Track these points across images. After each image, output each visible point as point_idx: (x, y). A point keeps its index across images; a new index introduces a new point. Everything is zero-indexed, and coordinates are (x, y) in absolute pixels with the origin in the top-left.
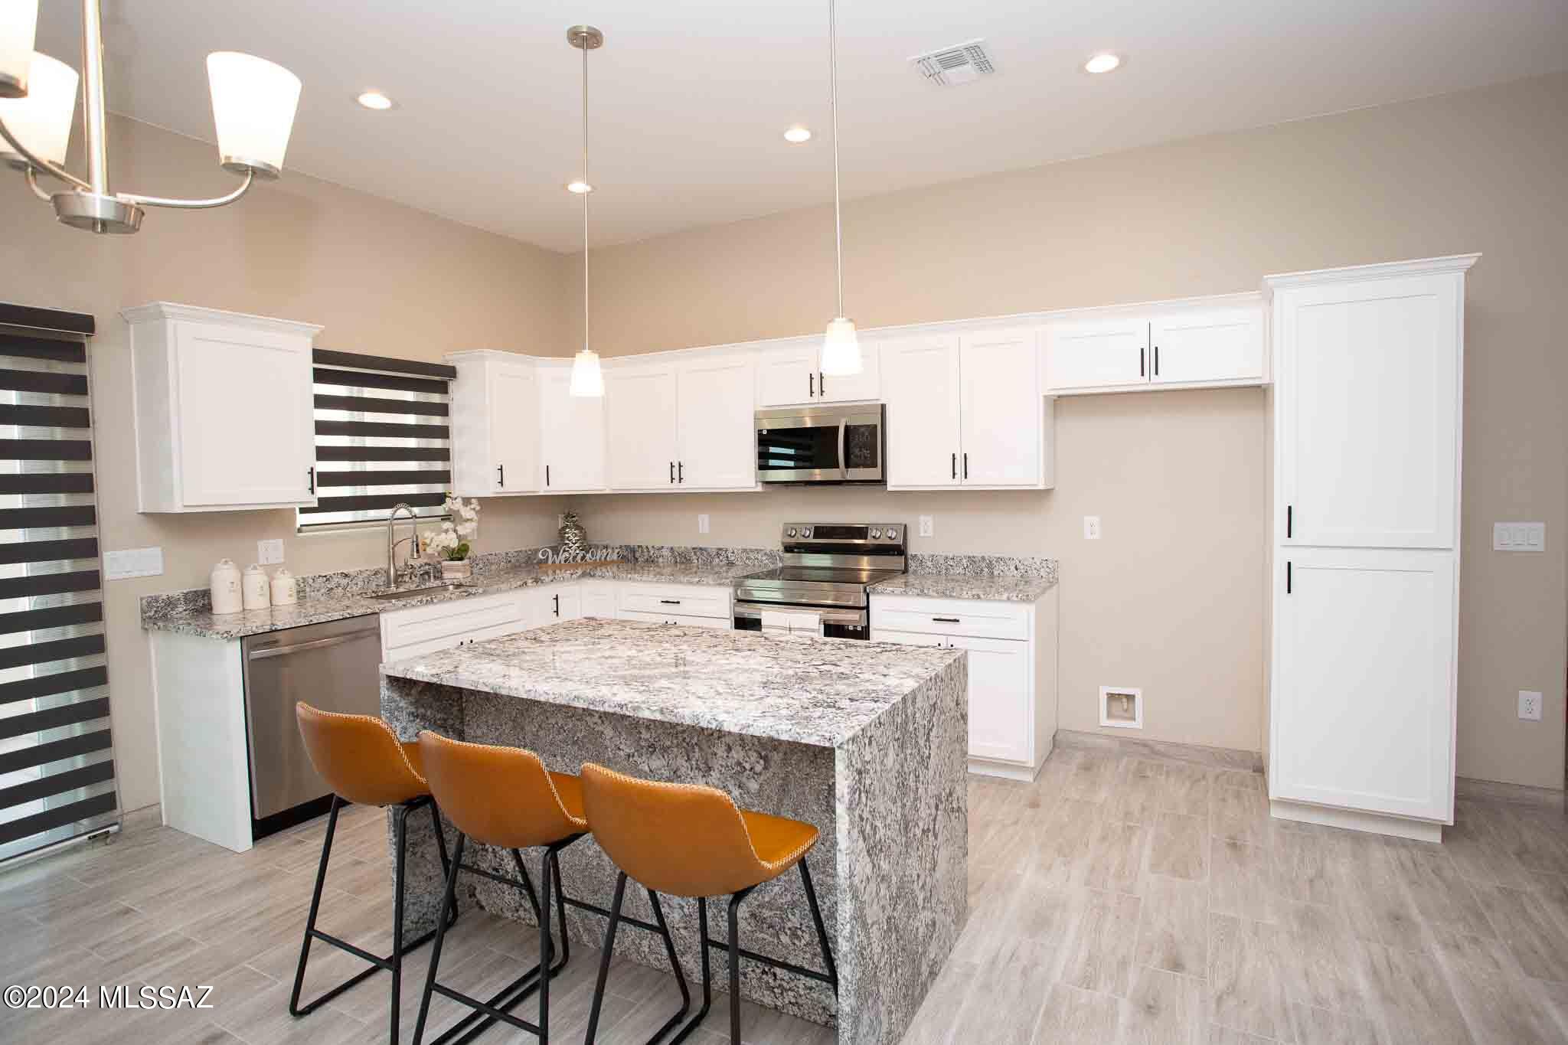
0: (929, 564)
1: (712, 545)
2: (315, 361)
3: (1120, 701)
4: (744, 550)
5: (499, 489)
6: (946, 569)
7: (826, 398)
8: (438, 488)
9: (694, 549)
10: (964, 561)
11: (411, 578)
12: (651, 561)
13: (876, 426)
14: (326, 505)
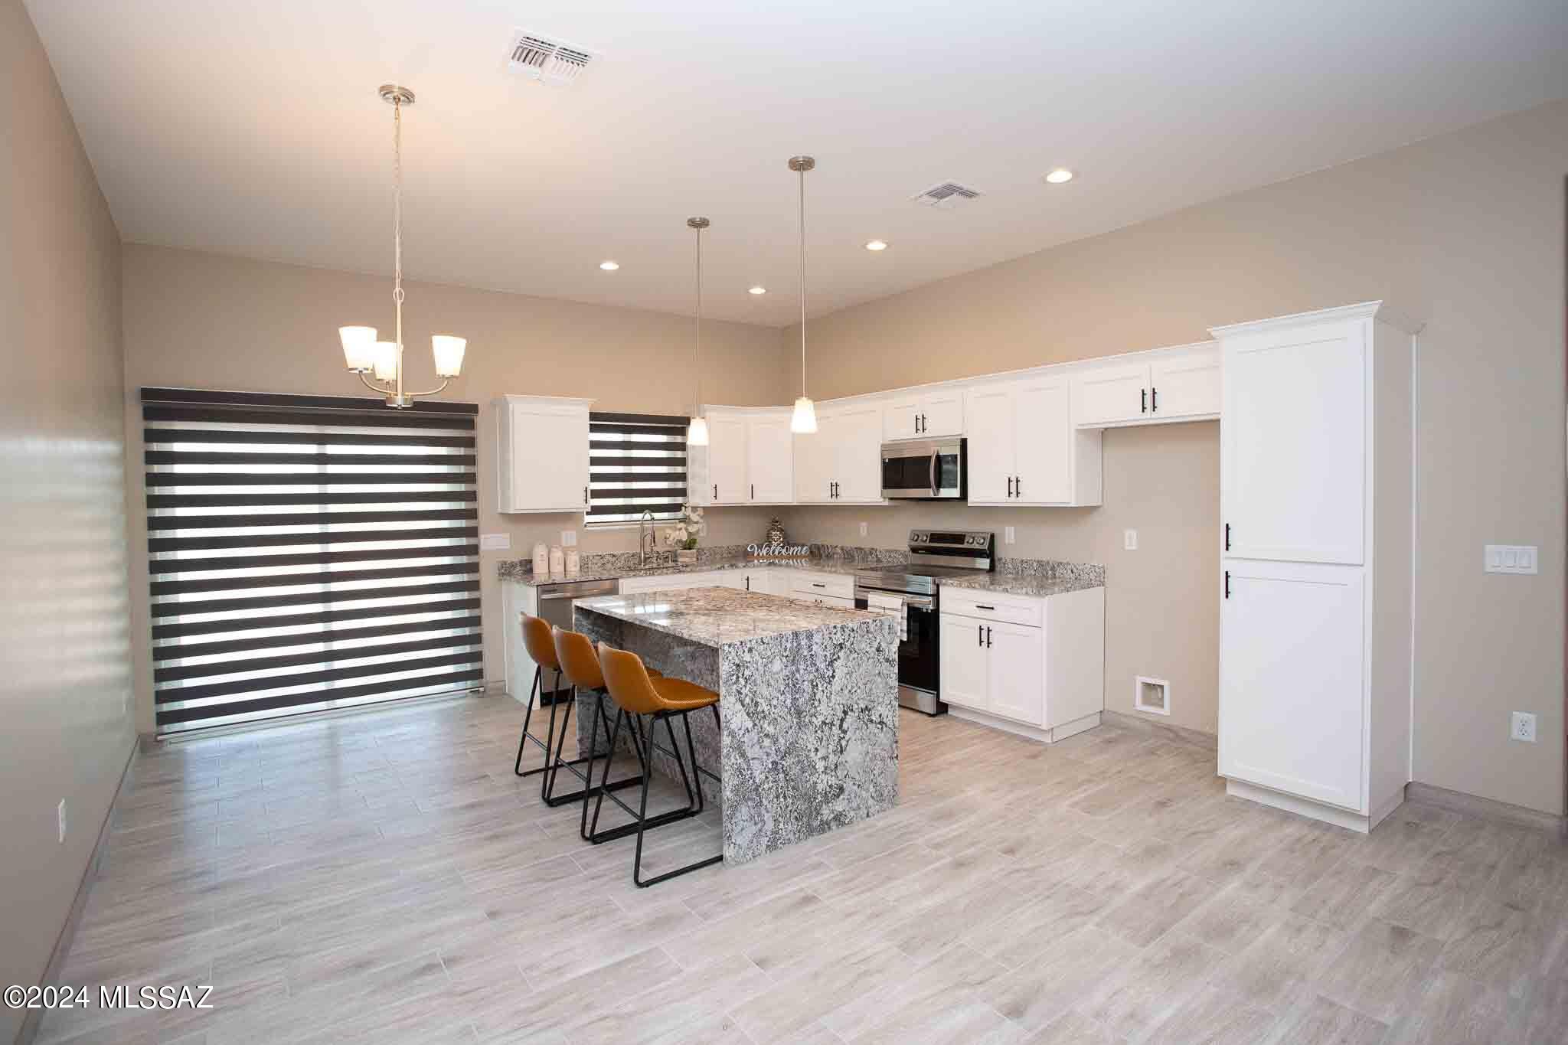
0: (1010, 566)
1: (867, 546)
2: (591, 419)
3: (1152, 689)
4: (887, 551)
5: (714, 501)
6: (1022, 570)
7: (927, 434)
8: (679, 500)
9: (856, 548)
10: (1035, 564)
11: (657, 560)
12: (829, 557)
13: (956, 456)
14: (596, 510)
